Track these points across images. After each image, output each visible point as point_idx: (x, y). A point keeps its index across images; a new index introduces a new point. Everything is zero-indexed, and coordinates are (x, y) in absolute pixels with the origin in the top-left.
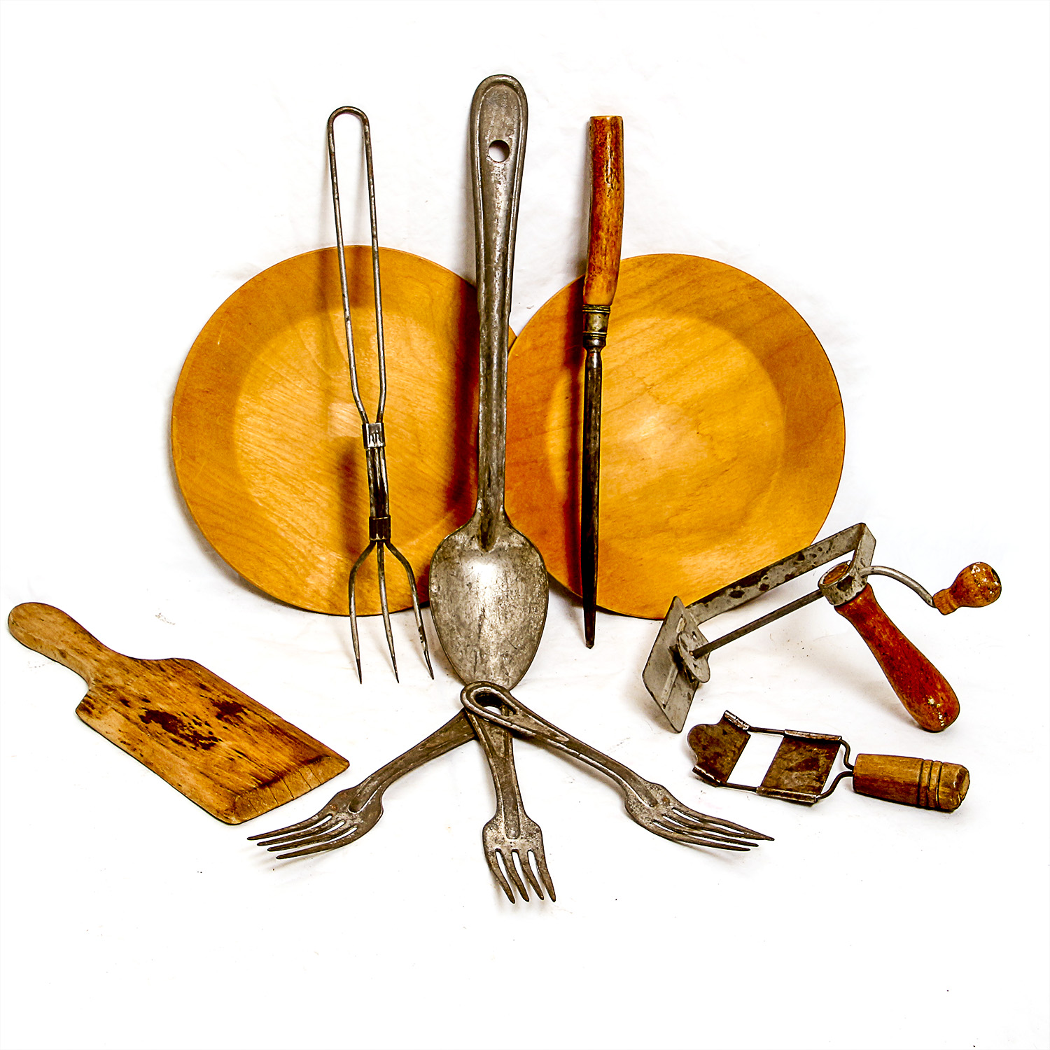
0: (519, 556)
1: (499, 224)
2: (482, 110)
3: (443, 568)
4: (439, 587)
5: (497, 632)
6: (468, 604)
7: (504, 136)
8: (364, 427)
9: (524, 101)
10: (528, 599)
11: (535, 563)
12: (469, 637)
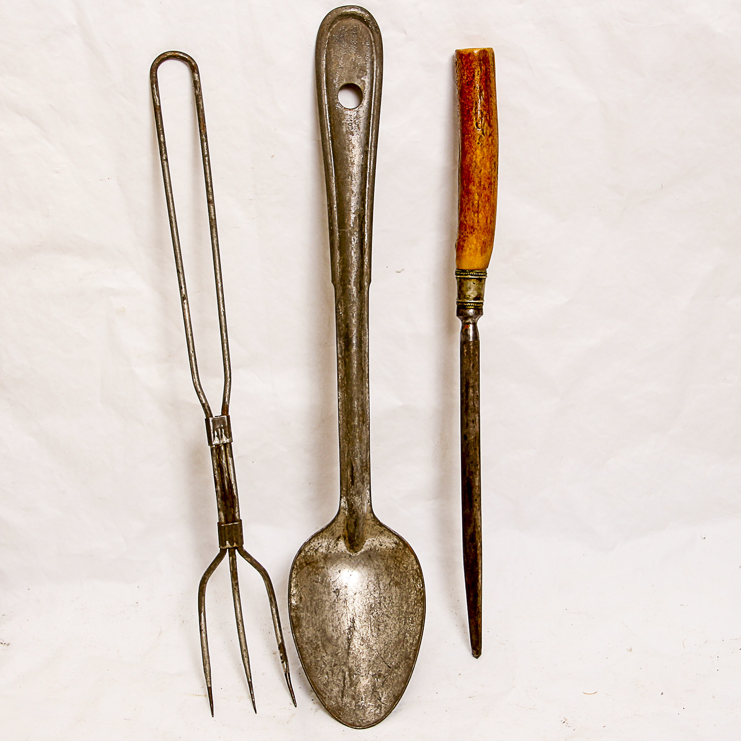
0: (391, 557)
1: (354, 182)
2: (329, 48)
3: (305, 575)
4: (301, 598)
5: (368, 647)
6: (335, 614)
7: (356, 78)
8: (207, 421)
9: (377, 36)
10: (402, 607)
11: (410, 566)
12: (337, 655)
